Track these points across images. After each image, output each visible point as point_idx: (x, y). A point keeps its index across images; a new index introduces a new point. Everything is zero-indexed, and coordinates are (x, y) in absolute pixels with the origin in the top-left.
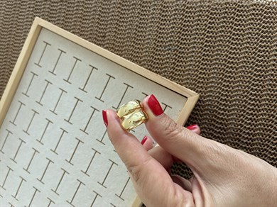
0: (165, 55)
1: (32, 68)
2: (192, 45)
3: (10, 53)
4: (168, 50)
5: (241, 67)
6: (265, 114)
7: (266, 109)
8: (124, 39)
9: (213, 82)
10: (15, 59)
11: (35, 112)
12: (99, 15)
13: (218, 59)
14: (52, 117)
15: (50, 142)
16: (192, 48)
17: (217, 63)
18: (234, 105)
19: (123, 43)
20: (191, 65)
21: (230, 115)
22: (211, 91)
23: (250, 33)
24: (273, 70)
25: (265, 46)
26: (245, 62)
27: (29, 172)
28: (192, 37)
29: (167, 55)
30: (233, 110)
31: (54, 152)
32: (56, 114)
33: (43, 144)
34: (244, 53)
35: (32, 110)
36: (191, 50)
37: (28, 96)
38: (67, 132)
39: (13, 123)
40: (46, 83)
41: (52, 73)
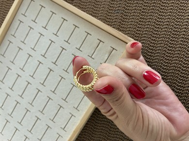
0: (114, 16)
3: (3, 8)
4: (117, 13)
5: (164, 28)
6: (177, 60)
7: (177, 57)
8: (87, 3)
9: (145, 37)
10: (7, 12)
11: (20, 49)
13: (150, 21)
14: (32, 53)
15: (29, 70)
17: (149, 24)
18: (158, 53)
20: (131, 24)
21: (154, 60)
23: (172, 6)
24: (185, 31)
25: (181, 15)
26: (167, 25)
27: (13, 90)
28: (134, 5)
29: (116, 16)
30: (157, 56)
31: (32, 77)
32: (35, 51)
33: (24, 71)
34: (167, 19)
35: (18, 47)
36: (132, 14)
37: (15, 37)
38: (42, 64)
39: (3, 56)
40: (29, 28)
41: (34, 21)
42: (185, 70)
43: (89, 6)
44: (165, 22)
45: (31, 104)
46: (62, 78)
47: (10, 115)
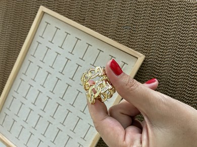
0: (123, 32)
1: (38, 39)
2: (141, 26)
3: (21, 29)
4: (126, 29)
5: (171, 40)
6: (185, 69)
7: (185, 66)
8: (97, 21)
9: (153, 49)
11: (40, 67)
12: (81, 5)
13: (157, 35)
14: (50, 70)
15: (49, 86)
16: (141, 28)
17: (156, 38)
18: (166, 64)
19: (97, 24)
20: (140, 38)
21: (163, 70)
22: (152, 55)
23: (177, 19)
24: (191, 42)
25: (186, 27)
26: (173, 37)
27: (35, 105)
28: (141, 21)
29: (125, 32)
30: (165, 67)
31: (52, 92)
32: (53, 68)
33: (44, 87)
34: (173, 31)
35: (38, 66)
36: (140, 29)
37: (35, 57)
38: (61, 80)
39: (25, 74)
40: (47, 48)
41: (51, 42)
42: (193, 78)
43: (99, 24)
44: (171, 32)
45: (53, 117)
46: (79, 92)
47: (34, 128)
